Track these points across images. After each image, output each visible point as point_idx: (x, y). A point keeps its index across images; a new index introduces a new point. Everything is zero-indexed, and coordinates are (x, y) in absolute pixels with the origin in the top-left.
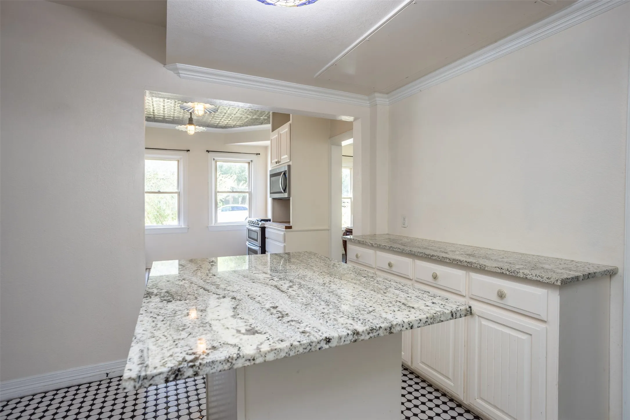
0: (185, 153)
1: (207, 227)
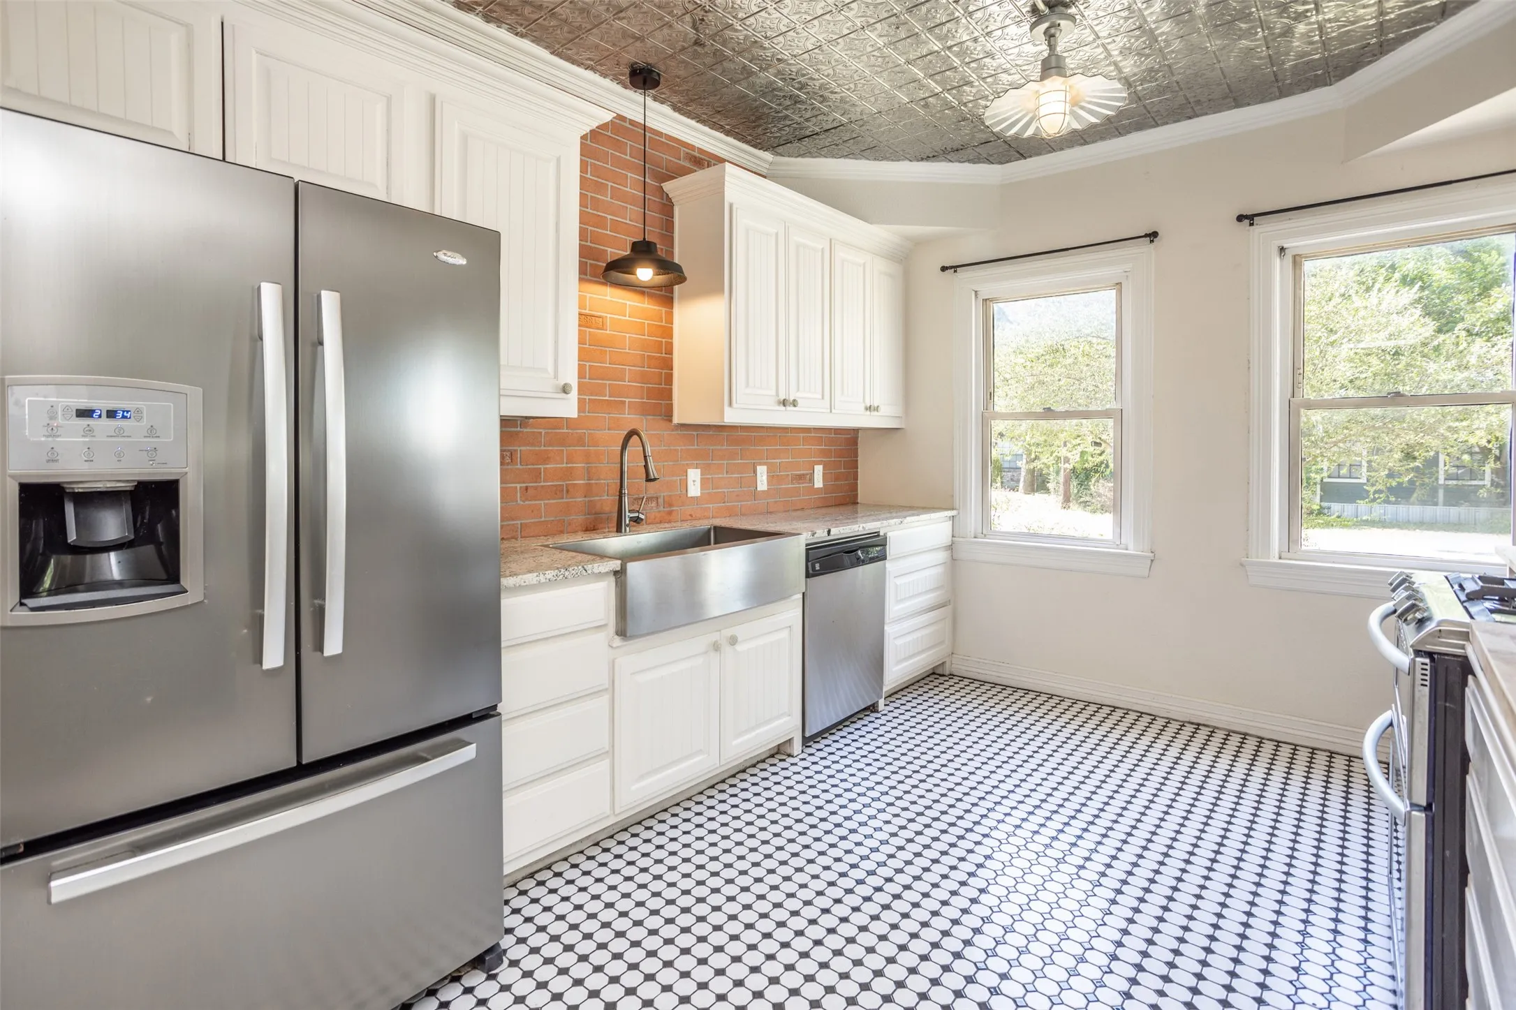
0: (1144, 247)
1: (1242, 565)
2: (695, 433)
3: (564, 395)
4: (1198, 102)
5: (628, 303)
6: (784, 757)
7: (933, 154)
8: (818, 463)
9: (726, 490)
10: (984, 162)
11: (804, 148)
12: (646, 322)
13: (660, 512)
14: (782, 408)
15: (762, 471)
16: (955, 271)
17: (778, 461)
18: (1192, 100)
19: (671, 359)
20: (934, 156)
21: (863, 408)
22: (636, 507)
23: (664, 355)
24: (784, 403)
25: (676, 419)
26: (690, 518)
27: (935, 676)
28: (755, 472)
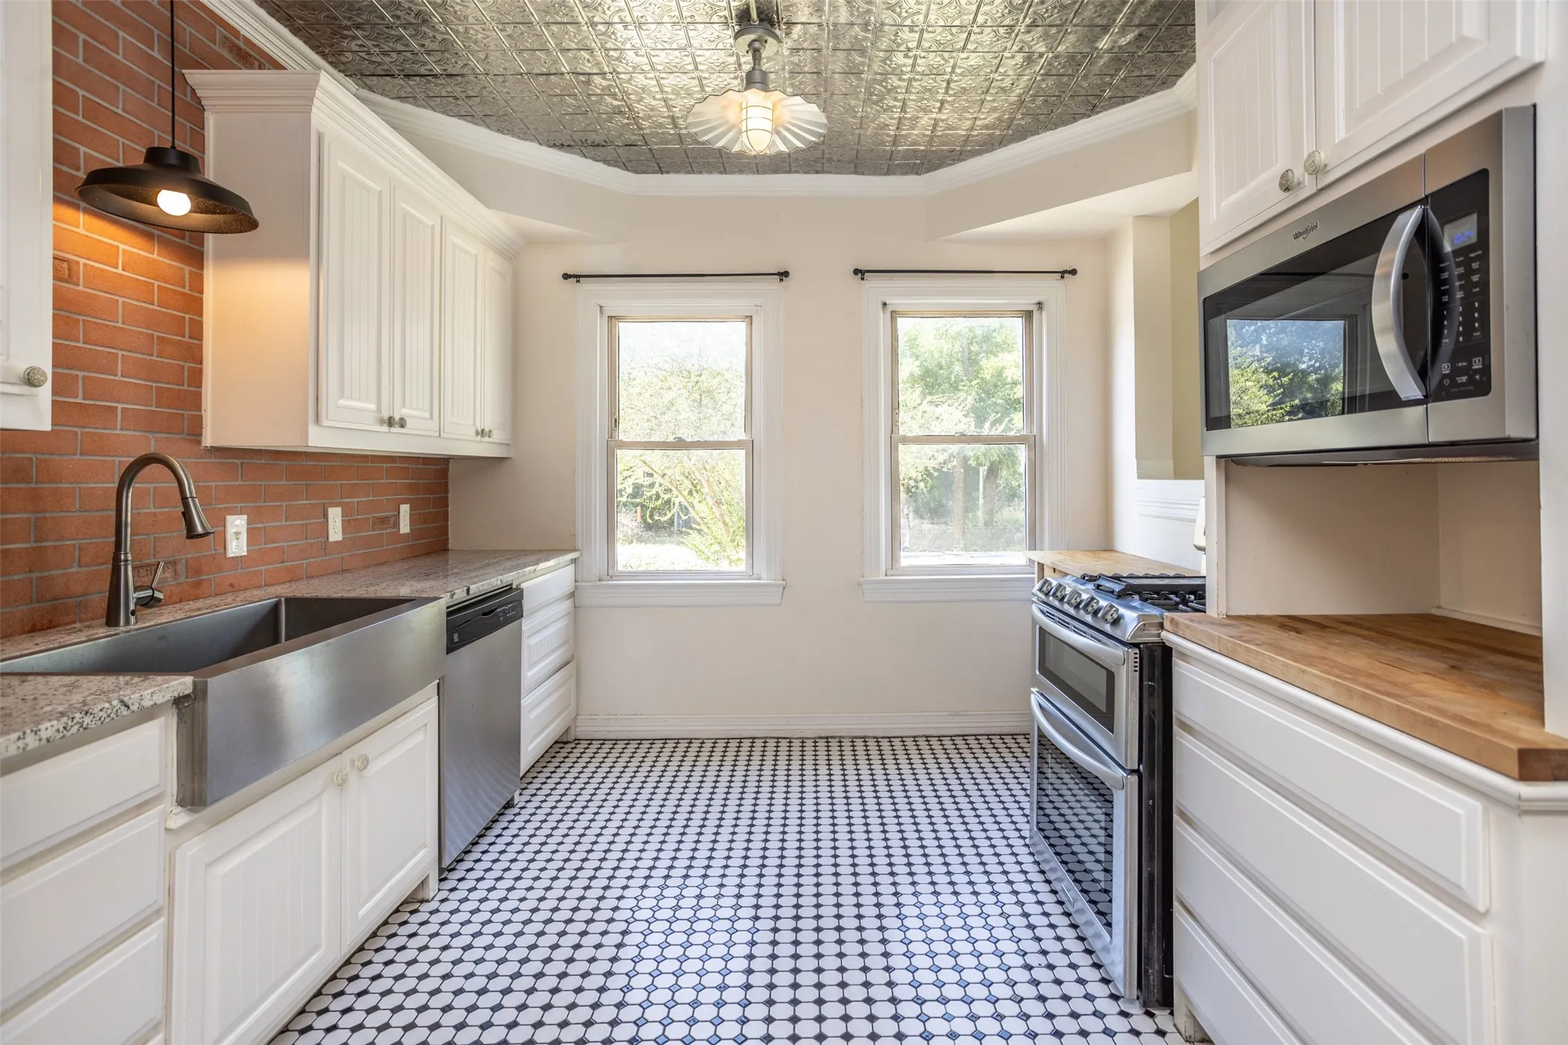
0: (773, 285)
1: (859, 584)
2: (238, 462)
3: (27, 389)
4: (830, 160)
5: (122, 247)
6: (415, 906)
7: (568, 143)
8: (404, 502)
9: (284, 544)
10: (619, 167)
11: (409, 89)
12: (156, 283)
13: (180, 584)
14: (385, 428)
15: (335, 515)
16: (578, 281)
17: (356, 500)
18: (827, 156)
19: (200, 347)
20: (569, 146)
21: (473, 432)
22: (146, 580)
23: (187, 339)
24: (390, 422)
25: (208, 440)
26: (230, 589)
27: (562, 745)
28: (325, 516)
